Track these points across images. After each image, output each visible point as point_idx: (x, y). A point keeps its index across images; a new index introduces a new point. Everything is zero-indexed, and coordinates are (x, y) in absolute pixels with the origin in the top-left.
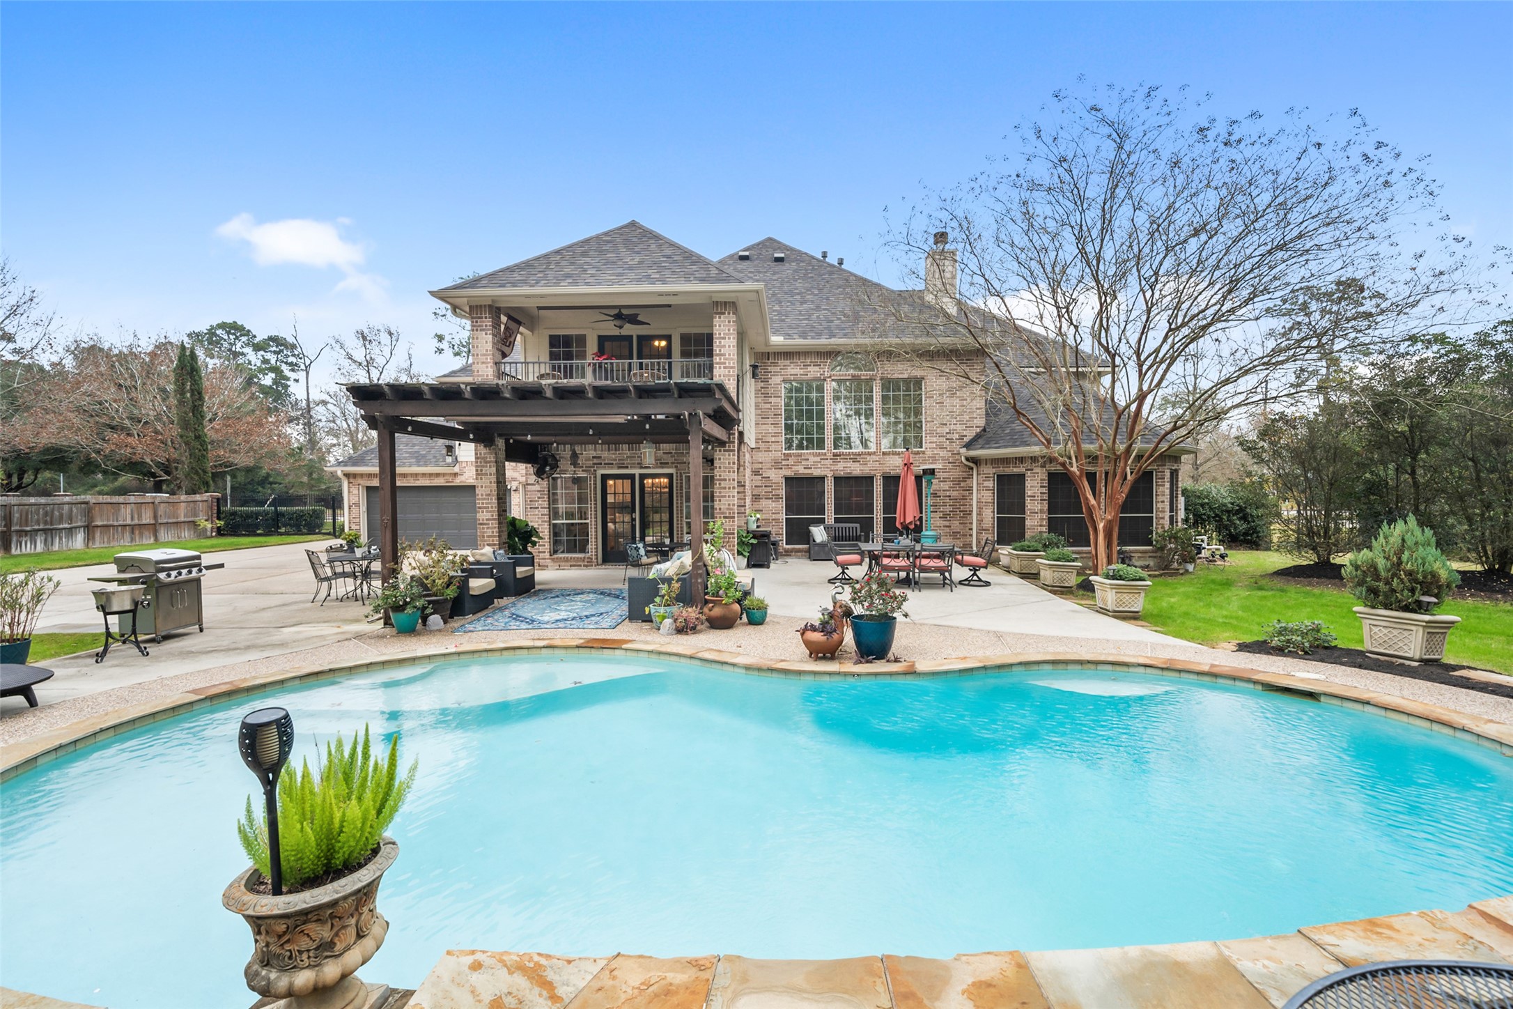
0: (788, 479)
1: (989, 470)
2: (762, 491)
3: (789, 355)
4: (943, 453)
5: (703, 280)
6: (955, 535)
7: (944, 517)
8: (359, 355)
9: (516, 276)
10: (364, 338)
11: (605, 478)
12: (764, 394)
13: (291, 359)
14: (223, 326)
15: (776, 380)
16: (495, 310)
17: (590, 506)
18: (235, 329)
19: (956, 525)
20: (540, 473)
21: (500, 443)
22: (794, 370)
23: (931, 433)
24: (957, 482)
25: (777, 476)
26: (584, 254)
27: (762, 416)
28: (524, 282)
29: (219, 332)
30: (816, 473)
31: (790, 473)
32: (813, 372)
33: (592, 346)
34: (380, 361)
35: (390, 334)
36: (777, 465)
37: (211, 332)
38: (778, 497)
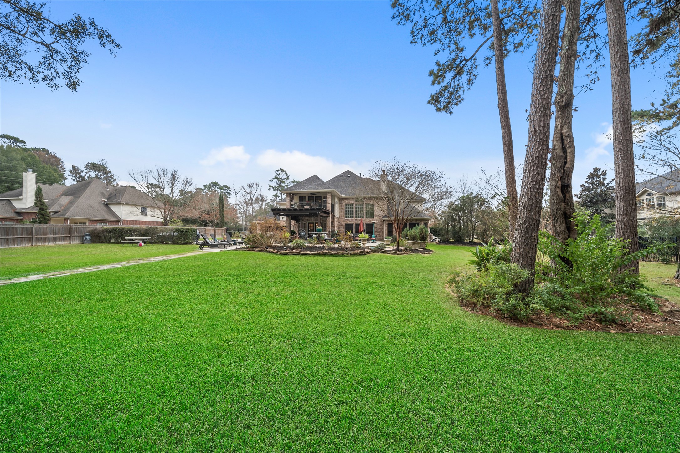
0: (346, 224)
1: (387, 222)
2: (341, 227)
3: (346, 199)
4: (378, 219)
5: (325, 188)
6: (381, 236)
7: (378, 233)
8: (248, 191)
9: (294, 188)
10: (250, 186)
11: (309, 223)
12: (341, 207)
13: (228, 192)
14: (212, 183)
15: (344, 204)
16: (290, 194)
17: (306, 229)
18: (215, 184)
19: (381, 234)
20: (297, 222)
21: (290, 217)
22: (347, 202)
23: (376, 215)
24: (381, 225)
25: (344, 224)
26: (305, 183)
27: (341, 211)
28: (295, 189)
29: (212, 185)
30: (352, 223)
31: (346, 223)
32: (351, 202)
33: (307, 199)
34: (254, 192)
35: (257, 185)
36: (344, 221)
37: (210, 185)
38: (344, 228)
